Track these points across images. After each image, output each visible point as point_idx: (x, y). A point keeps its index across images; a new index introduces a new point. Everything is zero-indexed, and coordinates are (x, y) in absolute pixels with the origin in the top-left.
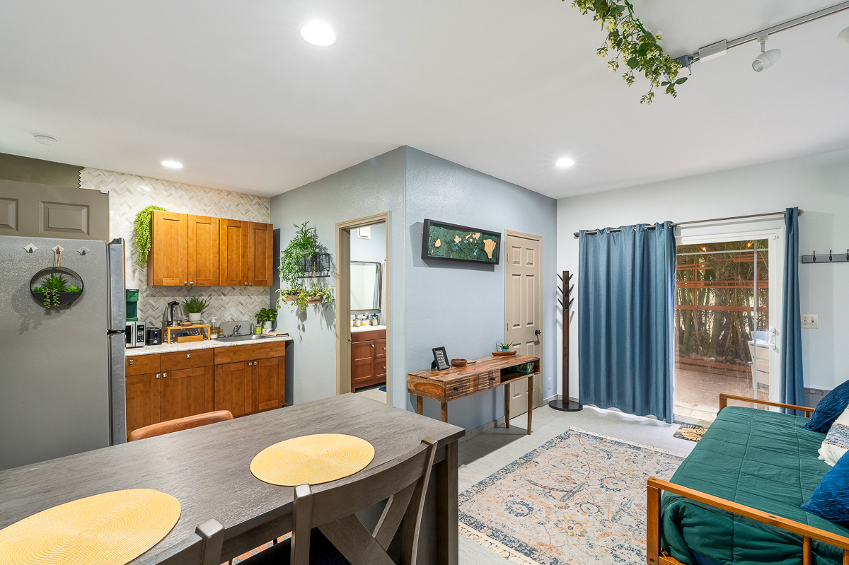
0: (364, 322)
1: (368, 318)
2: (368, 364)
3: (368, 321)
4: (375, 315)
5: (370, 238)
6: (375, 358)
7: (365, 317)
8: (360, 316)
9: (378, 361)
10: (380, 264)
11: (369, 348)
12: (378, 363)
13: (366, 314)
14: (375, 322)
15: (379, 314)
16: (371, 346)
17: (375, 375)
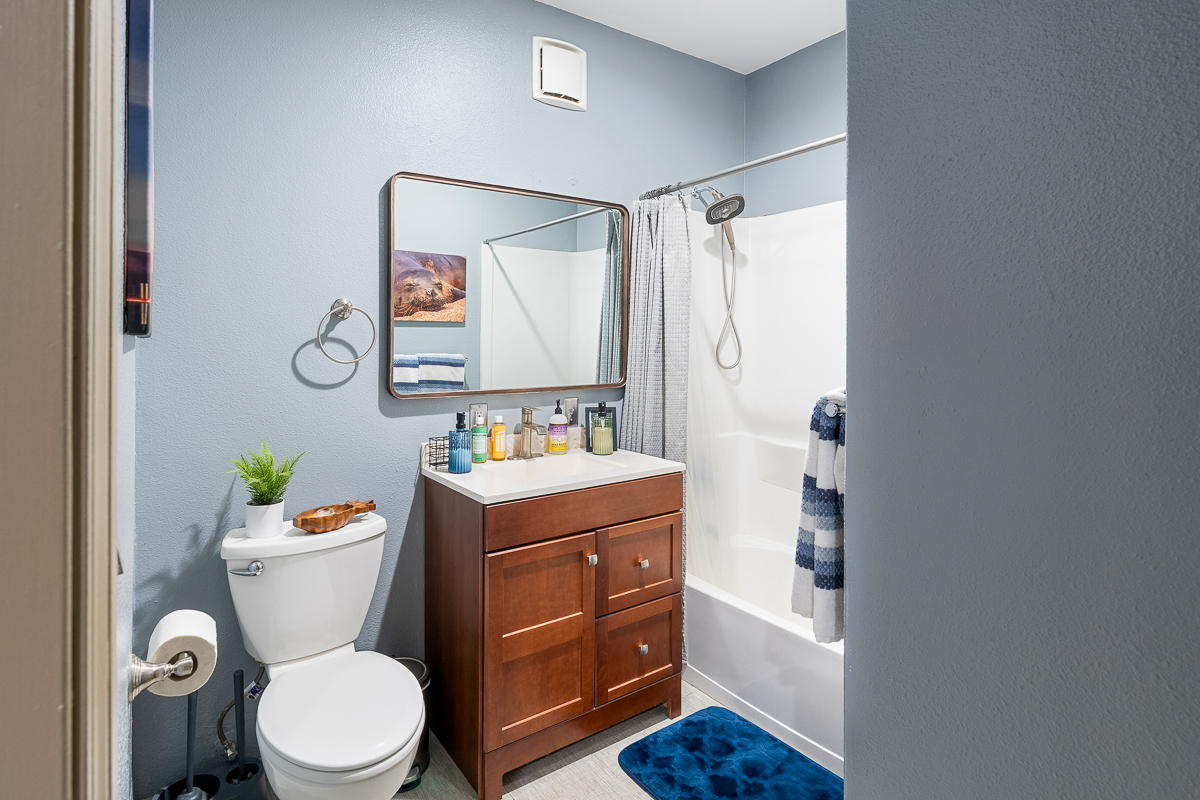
0: (558, 438)
1: (573, 421)
2: (567, 647)
3: (576, 431)
4: (602, 410)
5: (582, 104)
6: (602, 609)
7: (561, 419)
8: (544, 414)
9: (614, 621)
10: (623, 210)
11: (572, 567)
12: (614, 634)
13: (569, 403)
14: (602, 435)
15: (617, 405)
16: (581, 557)
17: (600, 693)
